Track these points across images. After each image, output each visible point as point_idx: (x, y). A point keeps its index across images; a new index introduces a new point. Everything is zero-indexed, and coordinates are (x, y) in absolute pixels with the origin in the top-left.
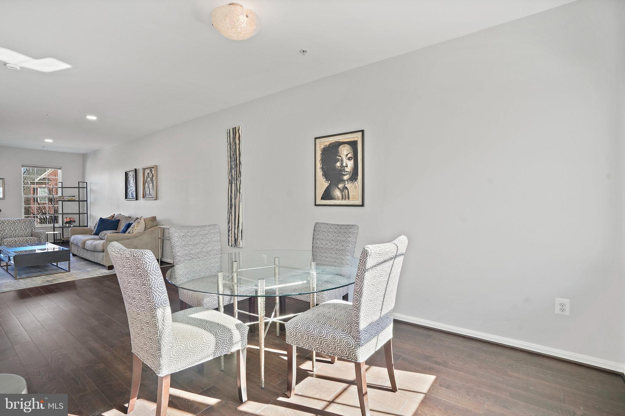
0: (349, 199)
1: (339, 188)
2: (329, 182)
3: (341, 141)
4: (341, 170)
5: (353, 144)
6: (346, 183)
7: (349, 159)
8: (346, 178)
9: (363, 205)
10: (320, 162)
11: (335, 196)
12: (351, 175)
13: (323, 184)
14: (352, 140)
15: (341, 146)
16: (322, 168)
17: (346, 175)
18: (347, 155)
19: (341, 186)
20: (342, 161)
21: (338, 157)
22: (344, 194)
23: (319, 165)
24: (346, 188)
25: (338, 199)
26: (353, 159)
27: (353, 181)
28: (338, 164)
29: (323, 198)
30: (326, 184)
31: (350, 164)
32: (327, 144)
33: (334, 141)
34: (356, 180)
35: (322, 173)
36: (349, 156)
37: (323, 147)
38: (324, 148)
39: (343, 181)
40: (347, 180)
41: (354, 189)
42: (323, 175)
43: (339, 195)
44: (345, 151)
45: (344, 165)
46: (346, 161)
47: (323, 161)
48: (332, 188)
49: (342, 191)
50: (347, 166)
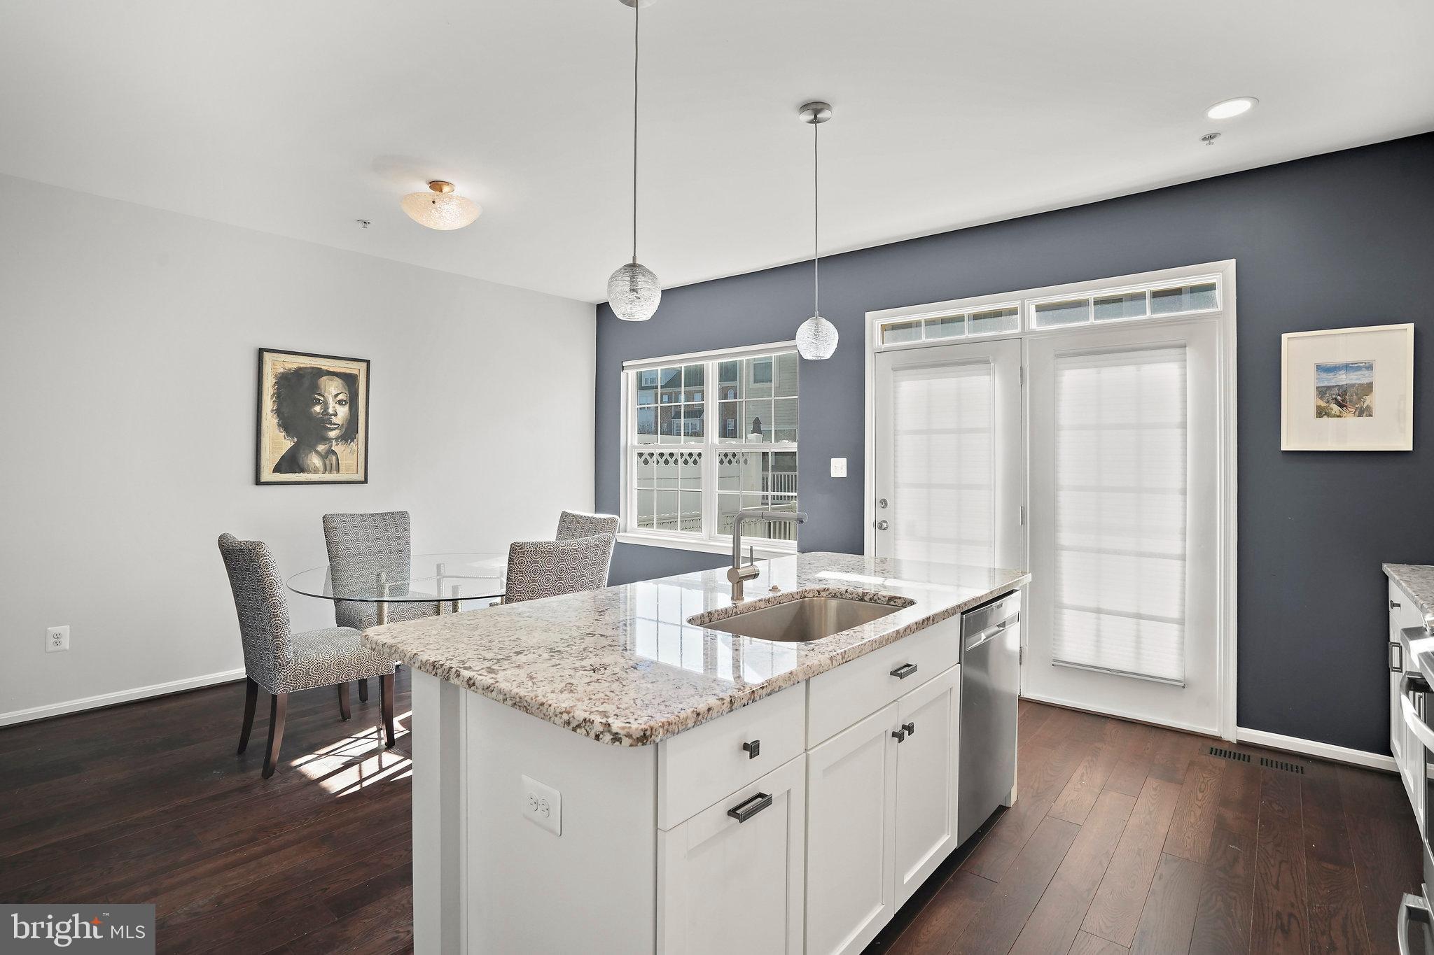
0: (338, 471)
1: (317, 452)
2: (295, 440)
3: (323, 368)
4: (323, 421)
5: (350, 380)
6: (334, 443)
7: (340, 402)
8: (332, 434)
9: (365, 481)
10: (272, 398)
11: (308, 465)
12: (344, 430)
13: (277, 443)
14: (348, 371)
15: (325, 378)
16: (278, 412)
17: (335, 429)
18: (336, 395)
19: (321, 448)
20: (326, 404)
21: (319, 397)
22: (327, 462)
23: (268, 404)
24: (334, 453)
25: (316, 471)
26: (348, 405)
27: (347, 441)
28: (318, 409)
29: (278, 469)
30: (287, 444)
31: (343, 412)
32: (295, 366)
33: (308, 366)
34: (353, 441)
35: (276, 421)
36: (340, 397)
37: (282, 370)
38: (283, 373)
39: (330, 440)
40: (336, 439)
41: (347, 455)
42: (279, 425)
43: (318, 465)
44: (332, 389)
45: (331, 411)
46: (332, 406)
47: (279, 397)
48: (301, 451)
49: (324, 457)
50: (336, 415)
